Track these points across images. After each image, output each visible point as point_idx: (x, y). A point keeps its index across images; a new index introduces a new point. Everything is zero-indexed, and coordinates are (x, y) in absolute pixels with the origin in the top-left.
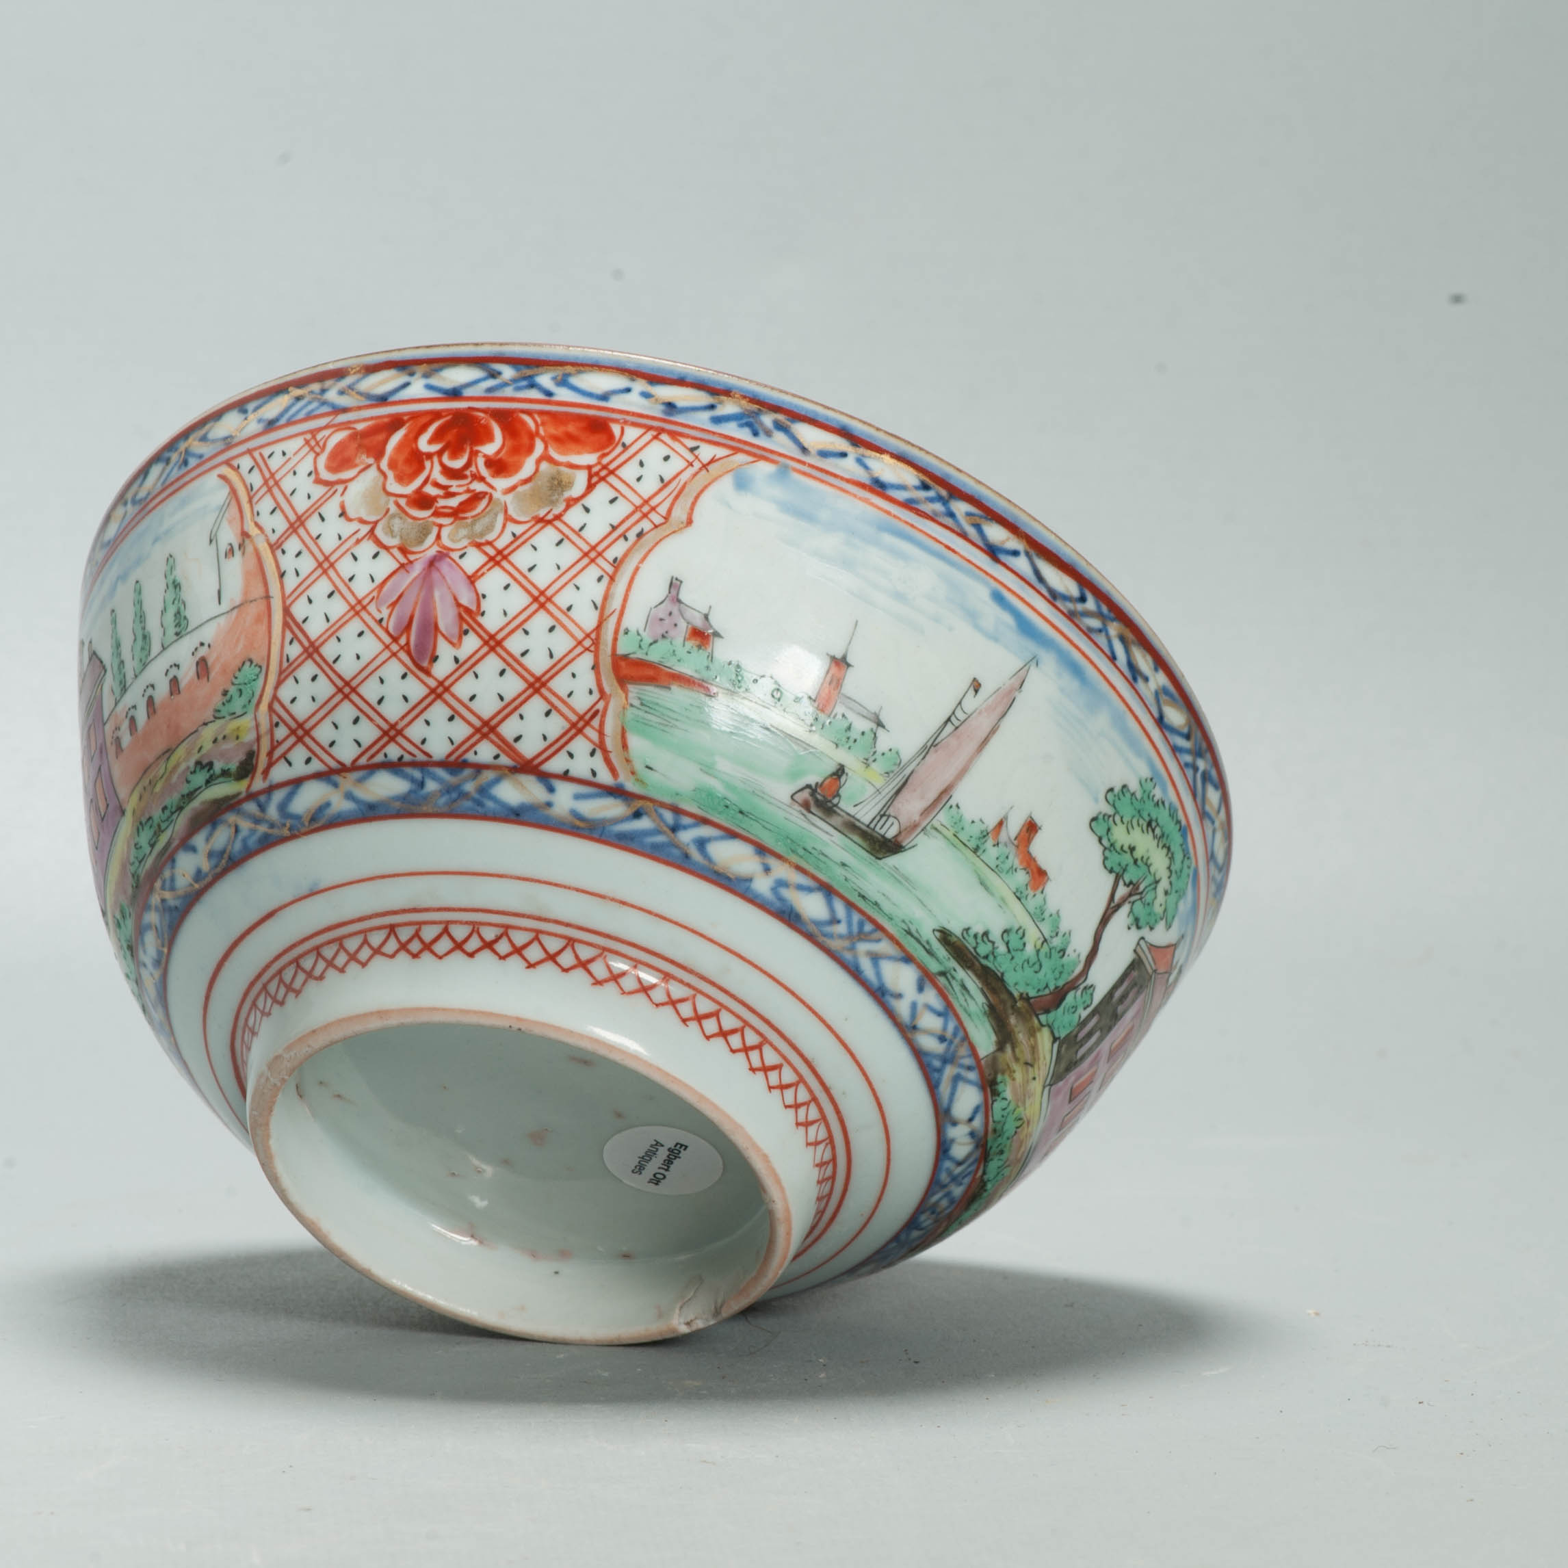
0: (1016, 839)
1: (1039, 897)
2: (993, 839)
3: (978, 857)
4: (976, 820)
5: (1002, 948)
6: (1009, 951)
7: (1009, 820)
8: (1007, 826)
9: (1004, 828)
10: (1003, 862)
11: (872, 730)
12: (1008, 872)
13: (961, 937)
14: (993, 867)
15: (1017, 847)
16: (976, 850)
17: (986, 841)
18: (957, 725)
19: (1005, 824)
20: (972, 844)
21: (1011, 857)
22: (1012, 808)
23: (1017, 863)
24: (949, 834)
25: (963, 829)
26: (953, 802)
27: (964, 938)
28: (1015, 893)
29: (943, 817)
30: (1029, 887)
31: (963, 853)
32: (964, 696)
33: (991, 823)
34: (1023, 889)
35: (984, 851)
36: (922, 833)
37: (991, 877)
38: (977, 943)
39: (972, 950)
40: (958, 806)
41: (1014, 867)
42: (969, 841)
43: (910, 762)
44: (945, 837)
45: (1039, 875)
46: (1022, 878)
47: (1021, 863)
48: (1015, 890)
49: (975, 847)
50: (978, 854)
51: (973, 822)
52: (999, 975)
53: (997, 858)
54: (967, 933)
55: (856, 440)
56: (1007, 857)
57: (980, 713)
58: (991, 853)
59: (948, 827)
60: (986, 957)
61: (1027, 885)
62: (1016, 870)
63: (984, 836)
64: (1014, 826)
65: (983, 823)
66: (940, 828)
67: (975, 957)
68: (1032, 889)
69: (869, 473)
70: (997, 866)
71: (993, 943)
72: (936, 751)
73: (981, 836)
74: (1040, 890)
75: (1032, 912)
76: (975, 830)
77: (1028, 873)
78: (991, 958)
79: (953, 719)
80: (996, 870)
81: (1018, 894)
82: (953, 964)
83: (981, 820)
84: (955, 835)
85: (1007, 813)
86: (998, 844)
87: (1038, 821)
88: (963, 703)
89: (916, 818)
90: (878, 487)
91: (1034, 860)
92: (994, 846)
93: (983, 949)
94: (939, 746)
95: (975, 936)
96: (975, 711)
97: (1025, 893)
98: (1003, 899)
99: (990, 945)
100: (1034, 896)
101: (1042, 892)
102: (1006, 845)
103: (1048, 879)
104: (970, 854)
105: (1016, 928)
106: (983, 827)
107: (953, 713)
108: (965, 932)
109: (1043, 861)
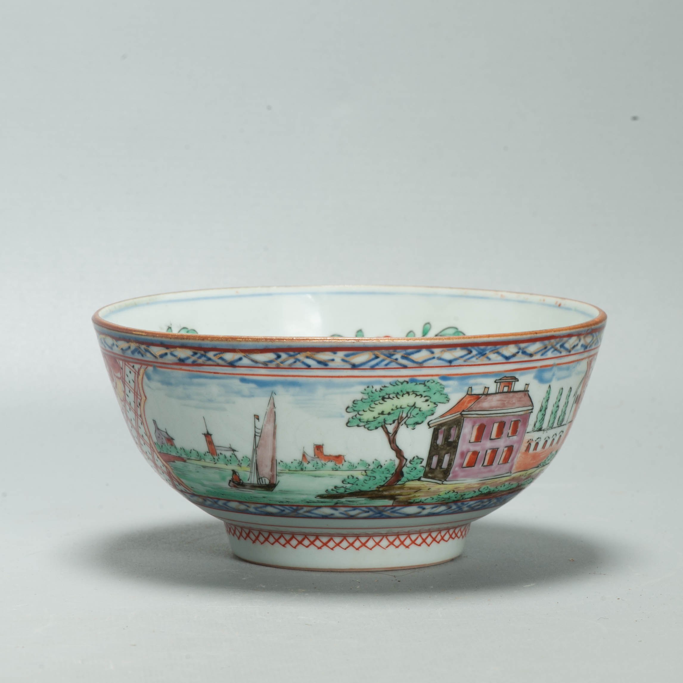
0: (315, 456)
1: (345, 464)
2: (305, 462)
3: (305, 471)
4: (293, 461)
5: (348, 486)
6: (353, 484)
7: (306, 452)
8: (307, 455)
9: (306, 456)
10: (317, 466)
11: (232, 454)
12: (322, 467)
13: (327, 493)
14: (315, 469)
15: (318, 457)
16: (302, 470)
17: (303, 465)
18: (259, 435)
19: (306, 455)
20: (299, 469)
21: (319, 462)
22: (304, 448)
23: (323, 462)
24: (287, 471)
25: (290, 467)
26: (278, 461)
27: (329, 493)
28: (333, 470)
29: (279, 468)
30: (337, 464)
31: (298, 473)
32: (255, 424)
33: (299, 457)
34: (335, 466)
35: (305, 468)
36: (277, 477)
37: (317, 473)
38: (336, 491)
39: (337, 493)
40: (281, 461)
41: (324, 464)
42: (296, 469)
43: (253, 457)
44: (286, 473)
45: (338, 458)
46: (331, 464)
47: (325, 460)
48: (332, 469)
49: (300, 469)
50: (304, 470)
51: (292, 462)
52: (359, 491)
53: (313, 466)
54: (328, 491)
55: (167, 346)
56: (317, 463)
57: (265, 425)
58: (309, 466)
59: (284, 469)
60: (346, 491)
61: (335, 465)
62: (325, 464)
63: (301, 464)
64: (310, 452)
65: (296, 460)
66: (282, 472)
67: (341, 494)
68: (339, 463)
69: (177, 358)
70: (316, 468)
71: (343, 487)
72: (259, 449)
73: (299, 464)
74: (343, 461)
75: (348, 470)
76: (296, 464)
77: (331, 461)
78: (347, 490)
79: (257, 434)
80: (317, 470)
81: (335, 469)
82: (335, 500)
83: (295, 460)
84: (289, 471)
85: (303, 451)
86: (309, 462)
87: (319, 443)
88: (256, 426)
89: (271, 473)
90: (182, 362)
91: (330, 456)
92: (308, 464)
93: (342, 491)
94: (258, 446)
95: (332, 490)
96: (263, 426)
97: (337, 467)
98: (330, 475)
99: (342, 488)
100: (343, 465)
101: (345, 461)
102: (313, 460)
103: (343, 456)
104: (301, 472)
105: (347, 477)
106: (298, 461)
107: (255, 432)
108: (327, 492)
109: (335, 453)
